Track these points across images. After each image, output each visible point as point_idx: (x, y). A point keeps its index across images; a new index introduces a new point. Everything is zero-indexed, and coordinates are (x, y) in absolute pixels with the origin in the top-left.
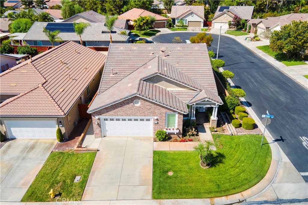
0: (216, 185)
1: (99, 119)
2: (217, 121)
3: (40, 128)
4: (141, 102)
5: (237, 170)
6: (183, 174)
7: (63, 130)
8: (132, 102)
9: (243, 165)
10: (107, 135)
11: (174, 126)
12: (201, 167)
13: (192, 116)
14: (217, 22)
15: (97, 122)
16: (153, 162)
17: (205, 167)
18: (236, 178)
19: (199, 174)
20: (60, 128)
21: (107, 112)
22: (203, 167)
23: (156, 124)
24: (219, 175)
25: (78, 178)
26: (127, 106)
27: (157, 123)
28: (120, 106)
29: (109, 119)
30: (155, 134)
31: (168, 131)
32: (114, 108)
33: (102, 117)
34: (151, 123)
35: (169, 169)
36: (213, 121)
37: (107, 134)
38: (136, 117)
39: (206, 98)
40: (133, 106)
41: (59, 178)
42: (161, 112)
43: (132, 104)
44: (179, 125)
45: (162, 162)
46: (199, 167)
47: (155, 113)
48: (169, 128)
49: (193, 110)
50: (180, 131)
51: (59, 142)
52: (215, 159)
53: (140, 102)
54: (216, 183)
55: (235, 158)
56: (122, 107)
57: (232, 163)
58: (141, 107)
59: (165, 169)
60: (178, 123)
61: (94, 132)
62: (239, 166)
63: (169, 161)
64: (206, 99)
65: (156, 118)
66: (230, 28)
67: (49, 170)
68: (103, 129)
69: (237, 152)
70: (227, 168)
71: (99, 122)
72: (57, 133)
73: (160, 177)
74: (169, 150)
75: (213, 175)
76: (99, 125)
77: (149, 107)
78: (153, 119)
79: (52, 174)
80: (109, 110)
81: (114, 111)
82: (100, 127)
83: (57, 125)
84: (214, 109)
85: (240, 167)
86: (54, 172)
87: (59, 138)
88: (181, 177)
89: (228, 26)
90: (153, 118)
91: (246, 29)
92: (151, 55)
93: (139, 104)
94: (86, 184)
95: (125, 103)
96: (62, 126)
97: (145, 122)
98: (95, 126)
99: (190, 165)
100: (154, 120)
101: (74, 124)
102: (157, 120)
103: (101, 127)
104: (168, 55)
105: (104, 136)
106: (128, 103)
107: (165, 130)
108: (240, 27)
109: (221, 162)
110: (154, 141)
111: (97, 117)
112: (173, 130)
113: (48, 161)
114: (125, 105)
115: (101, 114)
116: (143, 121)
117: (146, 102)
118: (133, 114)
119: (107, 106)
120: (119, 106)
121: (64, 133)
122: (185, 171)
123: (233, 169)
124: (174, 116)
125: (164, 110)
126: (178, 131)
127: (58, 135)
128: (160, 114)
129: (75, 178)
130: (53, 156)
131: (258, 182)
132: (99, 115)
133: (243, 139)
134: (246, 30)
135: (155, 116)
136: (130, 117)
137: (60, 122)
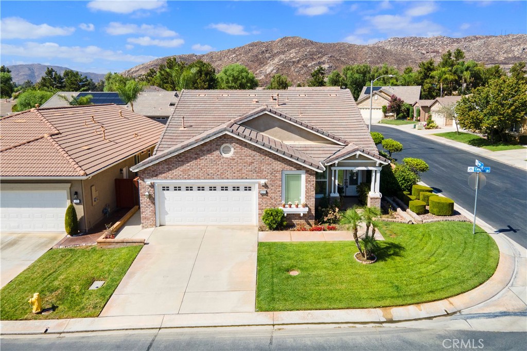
0: (392, 286)
1: (152, 186)
2: (380, 201)
3: (34, 209)
4: (235, 149)
5: (433, 266)
6: (322, 272)
7: (80, 212)
8: (217, 149)
9: (443, 259)
10: (167, 223)
11: (299, 200)
12: (356, 261)
13: (333, 191)
14: (363, 109)
15: (149, 193)
16: (258, 257)
17: (365, 261)
18: (433, 277)
19: (353, 271)
20: (74, 204)
21: (169, 170)
22: (361, 262)
23: (262, 195)
24: (397, 272)
25: (98, 284)
26: (209, 157)
27: (265, 192)
28: (194, 156)
29: (171, 188)
30: (262, 218)
31: (287, 210)
32: (182, 161)
33: (159, 181)
34: (254, 196)
35: (291, 265)
36: (373, 200)
37: (167, 220)
38: (224, 182)
39: (357, 150)
40: (219, 157)
41: (56, 283)
42: (273, 169)
43: (217, 152)
44: (307, 198)
45: (277, 256)
46: (353, 262)
47: (262, 171)
48: (290, 203)
49: (333, 178)
50: (310, 209)
51: (69, 236)
52: (385, 251)
53: (232, 149)
54: (392, 283)
55: (425, 250)
56: (198, 160)
57: (420, 257)
58: (234, 159)
59: (284, 266)
60: (306, 192)
61: (142, 215)
62: (436, 261)
63: (292, 255)
64: (358, 153)
65: (263, 182)
66: (386, 116)
67: (38, 273)
68: (159, 208)
69: (427, 243)
70: (411, 263)
71: (152, 193)
72: (66, 214)
73: (273, 277)
74: (289, 241)
75: (383, 273)
76: (151, 198)
77: (249, 160)
78: (257, 186)
79: (44, 280)
80: (173, 166)
81: (181, 168)
82: (154, 204)
83: (68, 199)
84: (374, 174)
85: (439, 262)
86: (49, 276)
87: (70, 225)
88: (318, 276)
89: (383, 113)
90: (256, 183)
91: (413, 116)
92: (255, 103)
93: (231, 152)
94: (114, 291)
95: (204, 151)
96: (78, 201)
97: (242, 193)
98: (144, 201)
99: (334, 259)
100: (261, 186)
101: (103, 212)
102: (266, 186)
103: (156, 203)
104: (285, 104)
105: (160, 226)
106: (210, 151)
107: (281, 208)
108: (402, 114)
109: (396, 254)
110: (259, 230)
111: (148, 182)
112: (297, 206)
113: (40, 260)
114: (204, 155)
115: (156, 175)
116: (238, 191)
117: (243, 148)
118: (219, 173)
119: (170, 156)
120: (191, 158)
121: (81, 219)
122: (325, 268)
123: (424, 265)
124: (298, 177)
125: (278, 165)
126: (307, 209)
127: (67, 218)
128: (271, 174)
129: (91, 285)
130: (52, 253)
131: (481, 284)
132: (153, 176)
133: (434, 228)
134: (413, 118)
135: (261, 178)
136: (212, 182)
137: (76, 193)
